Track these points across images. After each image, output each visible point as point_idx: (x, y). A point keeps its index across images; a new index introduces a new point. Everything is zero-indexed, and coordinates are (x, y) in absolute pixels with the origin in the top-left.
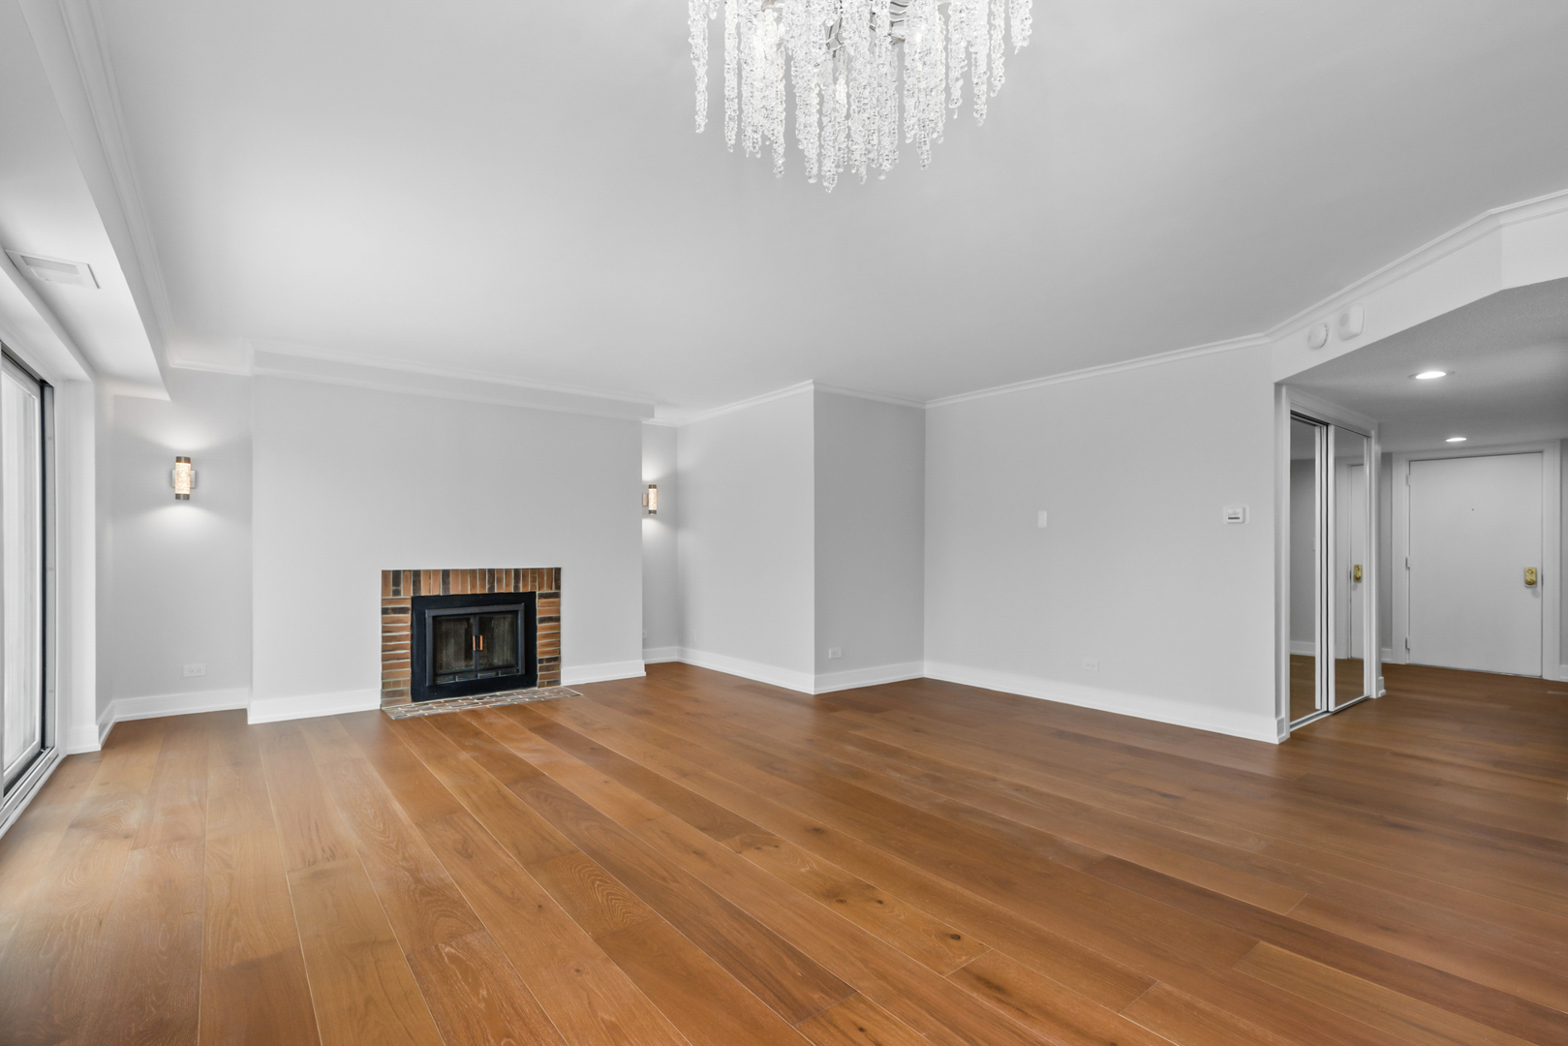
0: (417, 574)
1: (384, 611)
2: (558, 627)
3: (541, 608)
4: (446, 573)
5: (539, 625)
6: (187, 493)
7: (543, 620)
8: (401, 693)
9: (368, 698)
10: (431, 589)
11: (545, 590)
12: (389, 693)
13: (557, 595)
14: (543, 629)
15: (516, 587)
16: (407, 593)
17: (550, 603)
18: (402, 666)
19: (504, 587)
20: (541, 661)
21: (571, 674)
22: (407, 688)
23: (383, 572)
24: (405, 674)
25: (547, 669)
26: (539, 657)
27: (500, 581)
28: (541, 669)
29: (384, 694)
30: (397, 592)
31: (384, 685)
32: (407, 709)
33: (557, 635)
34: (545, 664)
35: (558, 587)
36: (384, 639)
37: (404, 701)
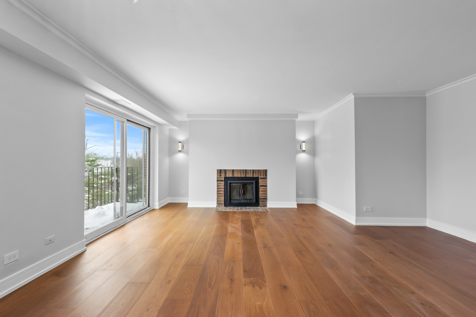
0: (225, 170)
1: (218, 181)
2: (266, 189)
3: (261, 182)
4: (233, 171)
5: (260, 188)
6: (180, 150)
7: (261, 186)
8: (222, 204)
9: (213, 204)
10: (229, 175)
11: (262, 177)
12: (219, 204)
13: (266, 178)
14: (261, 189)
15: (253, 175)
16: (223, 176)
17: (263, 181)
18: (222, 196)
19: (250, 175)
20: (261, 199)
21: (271, 204)
22: (223, 202)
23: (217, 170)
24: (222, 199)
25: (263, 201)
26: (260, 198)
27: (248, 173)
28: (261, 201)
29: (217, 204)
30: (221, 176)
31: (217, 201)
32: (223, 209)
33: (265, 191)
34: (262, 200)
35: (266, 176)
36: (218, 188)
37: (222, 206)
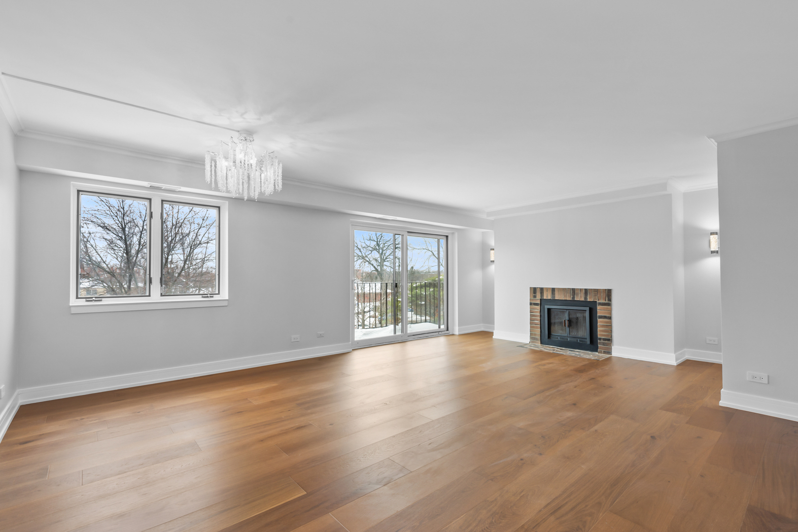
0: (542, 289)
1: (531, 304)
2: (611, 323)
3: (600, 311)
4: (553, 290)
5: (599, 320)
6: (493, 260)
7: (601, 317)
8: (536, 339)
9: (525, 339)
10: (547, 296)
11: (602, 301)
12: (532, 338)
13: (609, 304)
14: (601, 322)
15: (586, 298)
16: (538, 296)
17: (604, 308)
18: (537, 328)
19: (580, 298)
20: (600, 339)
21: (618, 351)
22: (538, 337)
23: (530, 288)
24: (538, 331)
25: (604, 344)
26: (599, 337)
27: (577, 295)
28: (600, 343)
29: (531, 338)
30: (535, 297)
31: (531, 334)
32: (538, 346)
33: (609, 327)
34: (602, 341)
35: (610, 300)
36: (531, 315)
37: (538, 343)
